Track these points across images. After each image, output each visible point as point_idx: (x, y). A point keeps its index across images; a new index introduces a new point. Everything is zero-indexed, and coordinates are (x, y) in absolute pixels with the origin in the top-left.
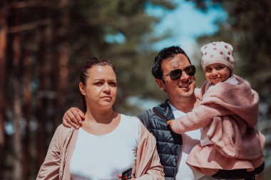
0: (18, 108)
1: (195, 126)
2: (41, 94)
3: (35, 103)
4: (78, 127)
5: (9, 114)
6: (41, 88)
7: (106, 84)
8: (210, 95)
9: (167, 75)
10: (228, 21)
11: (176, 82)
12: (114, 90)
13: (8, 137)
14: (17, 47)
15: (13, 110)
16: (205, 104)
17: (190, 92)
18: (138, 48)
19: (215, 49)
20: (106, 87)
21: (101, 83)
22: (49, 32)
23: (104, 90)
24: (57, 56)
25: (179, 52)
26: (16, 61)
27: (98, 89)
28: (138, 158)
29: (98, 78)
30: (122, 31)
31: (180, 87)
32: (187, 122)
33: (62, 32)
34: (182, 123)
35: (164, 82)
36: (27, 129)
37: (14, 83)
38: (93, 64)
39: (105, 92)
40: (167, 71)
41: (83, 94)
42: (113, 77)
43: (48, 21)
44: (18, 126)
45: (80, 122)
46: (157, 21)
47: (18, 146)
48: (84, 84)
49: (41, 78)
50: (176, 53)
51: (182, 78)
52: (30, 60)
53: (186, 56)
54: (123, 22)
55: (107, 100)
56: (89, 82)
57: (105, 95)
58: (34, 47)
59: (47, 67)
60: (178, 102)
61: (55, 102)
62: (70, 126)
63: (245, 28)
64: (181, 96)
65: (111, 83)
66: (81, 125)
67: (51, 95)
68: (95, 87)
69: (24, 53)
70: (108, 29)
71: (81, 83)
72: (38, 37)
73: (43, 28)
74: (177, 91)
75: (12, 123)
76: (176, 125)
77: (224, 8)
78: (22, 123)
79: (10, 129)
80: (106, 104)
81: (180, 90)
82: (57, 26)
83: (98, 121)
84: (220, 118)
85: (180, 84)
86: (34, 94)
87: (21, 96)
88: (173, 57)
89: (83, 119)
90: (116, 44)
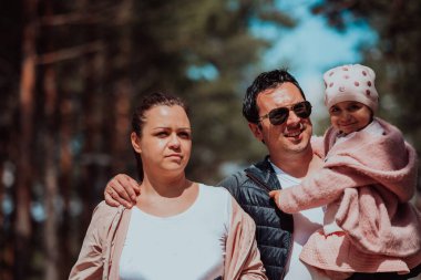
0: (51, 181)
1: (315, 203)
2: (88, 159)
3: (77, 172)
4: (129, 205)
5: (38, 189)
6: (88, 149)
7: (174, 135)
8: (339, 152)
9: (266, 116)
10: (379, 47)
11: (279, 127)
12: (186, 145)
13: (36, 226)
14: (50, 85)
15: (43, 182)
16: (330, 168)
17: (303, 144)
19: (347, 77)
20: (174, 140)
21: (165, 133)
22: (100, 63)
23: (171, 144)
24: (112, 99)
25: (285, 80)
26: (49, 108)
27: (161, 143)
28: (228, 253)
29: (161, 125)
30: (213, 61)
31: (286, 136)
32: (302, 196)
33: (121, 62)
34: (294, 197)
35: (261, 127)
36: (66, 213)
37: (46, 141)
38: (153, 102)
39: (172, 148)
40: (265, 109)
41: (138, 151)
42: (185, 124)
43: (99, 46)
44: (51, 209)
45: (134, 197)
46: (268, 45)
47: (51, 240)
48: (139, 135)
49: (88, 133)
50: (281, 82)
51: (289, 122)
52: (70, 106)
53: (298, 86)
54: (215, 47)
55: (175, 161)
56: (147, 131)
57: (172, 152)
58: (76, 85)
59: (98, 117)
60: (285, 160)
62: (117, 203)
63: (405, 57)
64: (287, 151)
65: (181, 134)
66: (135, 202)
67: (103, 160)
68: (156, 139)
69: (62, 95)
70: (192, 57)
71: (134, 134)
72: (82, 70)
73: (90, 56)
74: (281, 143)
75: (43, 204)
76: (284, 200)
77: (372, 26)
78: (57, 203)
79: (39, 212)
80: (173, 168)
81: (286, 140)
82: (112, 53)
83: (163, 194)
84: (355, 191)
85: (286, 131)
86: (77, 158)
87: (57, 161)
88: (275, 87)
89: (138, 193)
90: (203, 81)
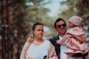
4: (31, 43)
18: (39, 7)
27: (38, 32)
31: (61, 30)
35: (57, 29)
41: (34, 33)
48: (34, 30)
61: (8, 28)
67: (7, 26)
